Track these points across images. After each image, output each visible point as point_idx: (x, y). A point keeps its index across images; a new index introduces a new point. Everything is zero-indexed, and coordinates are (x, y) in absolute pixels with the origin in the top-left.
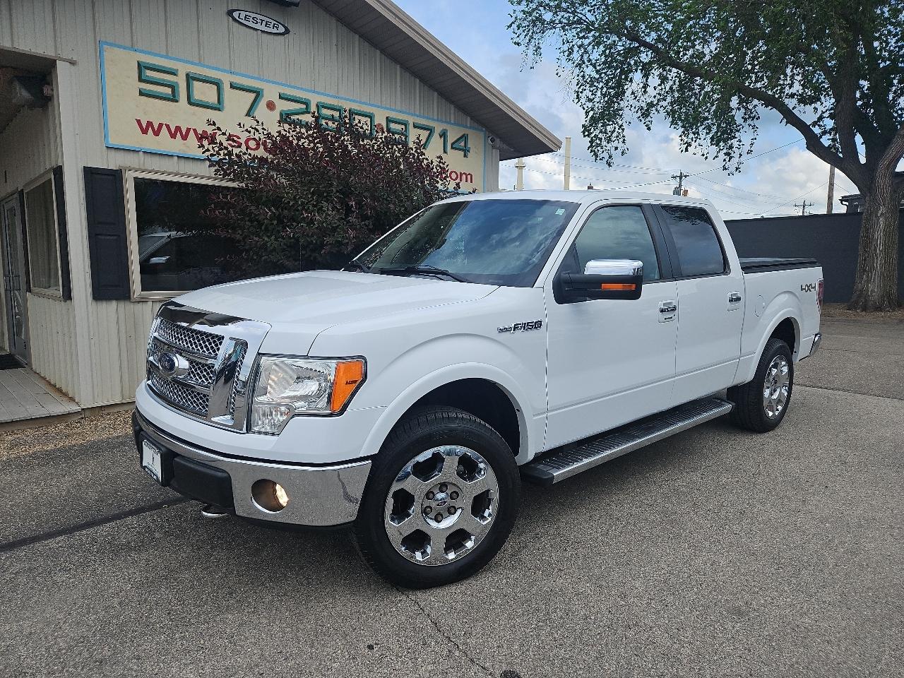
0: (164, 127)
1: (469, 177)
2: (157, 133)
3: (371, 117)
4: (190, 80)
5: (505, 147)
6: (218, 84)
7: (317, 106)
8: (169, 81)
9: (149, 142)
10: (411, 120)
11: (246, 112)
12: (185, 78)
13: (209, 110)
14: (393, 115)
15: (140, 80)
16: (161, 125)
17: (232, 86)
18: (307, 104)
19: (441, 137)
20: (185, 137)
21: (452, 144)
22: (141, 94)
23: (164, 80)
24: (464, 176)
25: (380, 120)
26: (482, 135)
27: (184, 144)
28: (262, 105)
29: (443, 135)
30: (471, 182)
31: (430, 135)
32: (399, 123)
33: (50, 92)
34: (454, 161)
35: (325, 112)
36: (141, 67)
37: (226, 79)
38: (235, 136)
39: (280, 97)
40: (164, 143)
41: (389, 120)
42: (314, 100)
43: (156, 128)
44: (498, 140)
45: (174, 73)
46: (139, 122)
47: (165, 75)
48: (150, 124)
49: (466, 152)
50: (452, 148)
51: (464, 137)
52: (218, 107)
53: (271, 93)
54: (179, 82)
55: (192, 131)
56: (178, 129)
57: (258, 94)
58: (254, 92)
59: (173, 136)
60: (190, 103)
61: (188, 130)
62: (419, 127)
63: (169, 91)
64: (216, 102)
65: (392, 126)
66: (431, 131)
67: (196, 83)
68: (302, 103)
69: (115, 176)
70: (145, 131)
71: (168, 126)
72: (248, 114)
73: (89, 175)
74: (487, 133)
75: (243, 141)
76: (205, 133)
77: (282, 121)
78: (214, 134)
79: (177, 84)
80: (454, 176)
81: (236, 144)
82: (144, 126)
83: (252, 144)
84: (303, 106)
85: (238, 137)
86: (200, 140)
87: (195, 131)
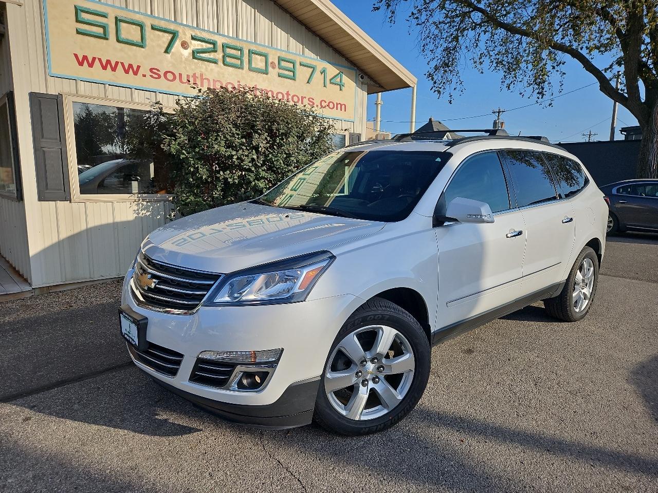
0: (97, 60)
1: (343, 106)
2: (91, 65)
3: (266, 56)
4: (118, 22)
5: (372, 83)
6: (141, 26)
7: (223, 47)
8: (100, 23)
9: (85, 73)
10: (298, 60)
11: (164, 50)
12: (114, 20)
13: (135, 47)
14: (283, 55)
15: (77, 21)
16: (94, 59)
17: (153, 28)
18: (214, 44)
19: (321, 74)
20: (114, 69)
21: (330, 80)
22: (78, 32)
23: (97, 22)
24: (339, 106)
25: (273, 58)
26: (354, 72)
27: (113, 75)
28: (178, 43)
29: (323, 72)
30: (345, 111)
31: (313, 71)
32: (289, 62)
33: (2, 29)
34: (332, 93)
35: (228, 51)
36: (78, 10)
37: (148, 23)
38: (154, 69)
40: (97, 72)
41: (280, 59)
42: (220, 41)
43: (90, 61)
44: (366, 77)
45: (104, 16)
46: (76, 55)
47: (96, 17)
48: (85, 58)
49: (341, 86)
50: (330, 83)
51: (340, 74)
52: (142, 47)
53: (185, 35)
54: (109, 23)
55: (120, 66)
56: (108, 62)
57: (174, 35)
58: (171, 33)
59: (104, 68)
60: (118, 41)
61: (117, 63)
62: (303, 65)
63: (100, 31)
64: (140, 41)
65: (283, 64)
66: (314, 69)
67: (123, 25)
68: (210, 43)
69: (57, 100)
70: (81, 64)
71: (100, 60)
72: (166, 51)
73: (36, 99)
74: (358, 71)
75: (162, 74)
76: (130, 66)
77: (194, 58)
78: (139, 67)
79: (107, 25)
80: (331, 105)
81: (157, 76)
82: (81, 59)
83: (170, 76)
84: (211, 46)
85: (158, 70)
86: (127, 72)
87: (122, 64)
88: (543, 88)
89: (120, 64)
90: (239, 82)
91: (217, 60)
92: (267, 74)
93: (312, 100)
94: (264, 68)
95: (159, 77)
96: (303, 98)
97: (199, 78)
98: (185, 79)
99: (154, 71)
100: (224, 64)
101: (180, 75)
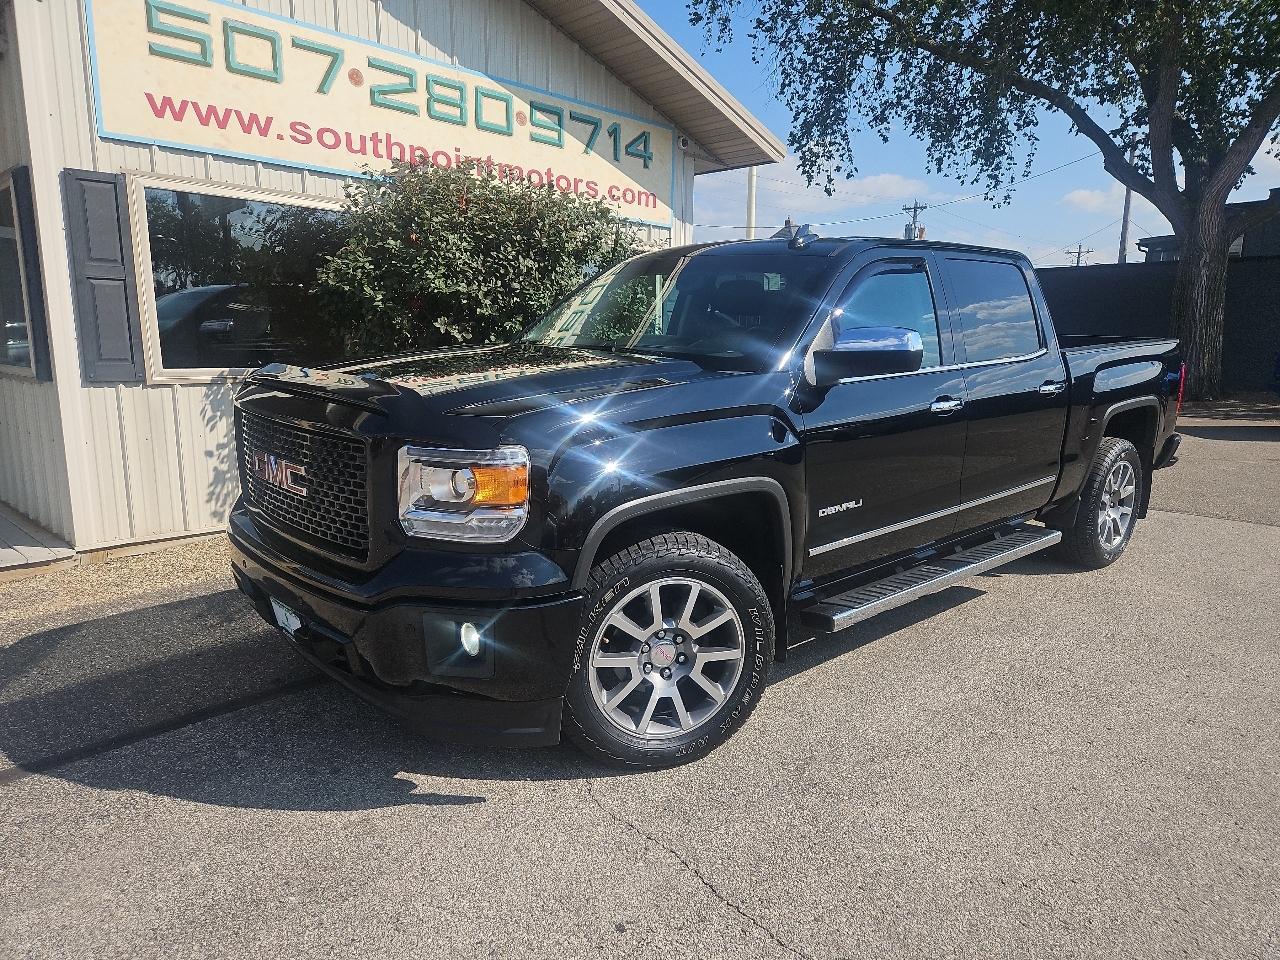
0: (190, 107)
1: (650, 198)
2: (178, 116)
3: (507, 100)
4: (230, 33)
5: (703, 154)
6: (273, 40)
7: (428, 82)
8: (194, 32)
9: (166, 130)
10: (567, 108)
11: (315, 87)
12: (221, 29)
13: (262, 82)
14: (540, 99)
15: (151, 29)
16: (184, 104)
17: (295, 44)
18: (410, 76)
19: (610, 136)
20: (222, 124)
21: (627, 151)
22: (153, 51)
23: (188, 31)
24: (643, 197)
25: (521, 106)
26: (669, 133)
27: (222, 135)
28: (342, 77)
29: (614, 133)
30: (655, 207)
31: (595, 130)
32: (549, 113)
35: (438, 90)
36: (151, 8)
37: (286, 32)
38: (301, 124)
39: (370, 65)
40: (190, 132)
41: (534, 107)
42: (421, 70)
43: (177, 108)
44: (691, 143)
45: (203, 20)
46: (149, 97)
47: (187, 21)
48: (167, 101)
49: (646, 159)
50: (628, 153)
51: (644, 137)
52: (274, 80)
53: (355, 57)
54: (212, 35)
55: (233, 114)
56: (212, 110)
57: (336, 57)
58: (328, 54)
59: (204, 121)
60: (229, 68)
61: (228, 112)
62: (578, 119)
63: (196, 48)
64: (271, 68)
65: (539, 115)
66: (596, 126)
67: (238, 38)
68: (402, 74)
69: (116, 184)
70: (159, 113)
71: (195, 105)
72: (321, 90)
73: (73, 182)
74: (677, 131)
75: (313, 133)
76: (254, 118)
77: (374, 103)
78: (269, 120)
79: (209, 37)
80: (629, 197)
81: (303, 138)
82: (159, 103)
83: (329, 139)
84: (406, 80)
85: (307, 127)
86: (247, 129)
87: (239, 114)
88: (998, 167)
89: (233, 113)
90: (458, 150)
91: (417, 107)
92: (510, 135)
93: (592, 185)
94: (504, 124)
95: (309, 140)
96: (577, 182)
97: (384, 141)
98: (356, 145)
99: (298, 127)
100: (431, 117)
101: (348, 135)
